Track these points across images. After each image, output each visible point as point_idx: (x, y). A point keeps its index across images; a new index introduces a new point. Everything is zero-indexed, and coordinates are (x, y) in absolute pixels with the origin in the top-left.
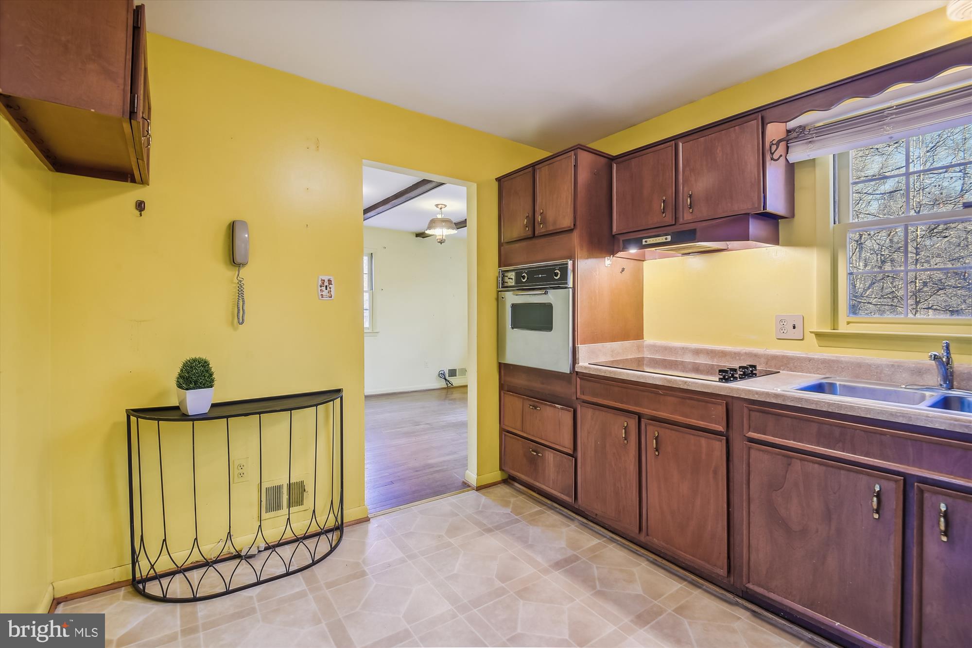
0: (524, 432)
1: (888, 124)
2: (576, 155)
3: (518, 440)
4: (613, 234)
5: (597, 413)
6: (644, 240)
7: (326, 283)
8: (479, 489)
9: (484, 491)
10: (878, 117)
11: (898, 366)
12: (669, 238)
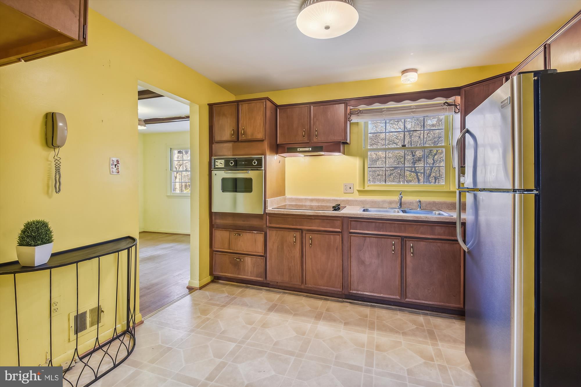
0: (231, 250)
1: (384, 114)
2: (265, 102)
3: (225, 255)
4: (278, 143)
5: (279, 232)
6: (298, 149)
7: (115, 163)
8: (201, 288)
9: (204, 289)
10: (380, 111)
11: (385, 201)
12: (311, 149)
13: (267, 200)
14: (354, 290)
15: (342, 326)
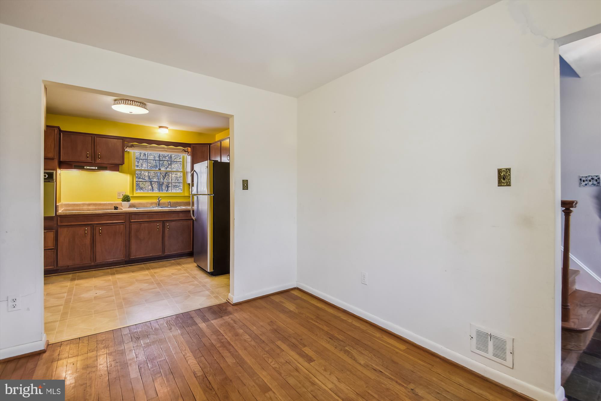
2: (57, 130)
4: (61, 160)
5: (70, 228)
6: (85, 167)
12: (97, 168)
13: (58, 205)
14: (133, 256)
15: (131, 273)
